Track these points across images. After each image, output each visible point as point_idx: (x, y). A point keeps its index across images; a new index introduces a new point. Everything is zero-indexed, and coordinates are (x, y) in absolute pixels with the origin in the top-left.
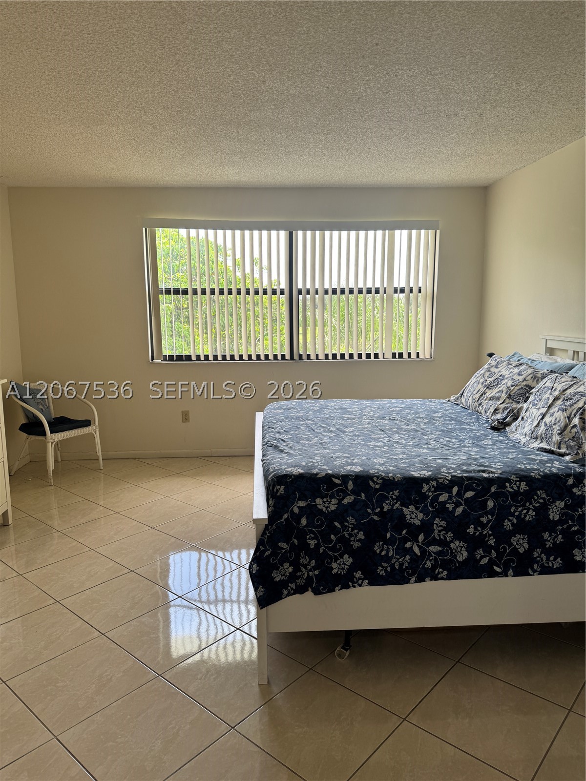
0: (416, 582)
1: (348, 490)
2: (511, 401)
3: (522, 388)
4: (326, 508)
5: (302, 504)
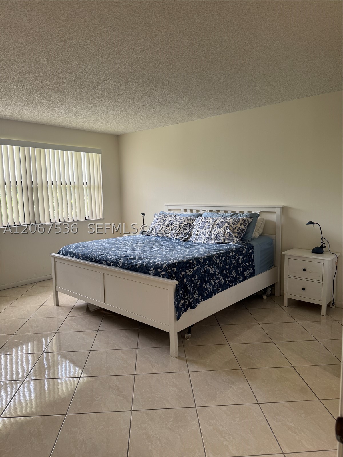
1: (195, 264)
4: (190, 273)
5: (183, 273)
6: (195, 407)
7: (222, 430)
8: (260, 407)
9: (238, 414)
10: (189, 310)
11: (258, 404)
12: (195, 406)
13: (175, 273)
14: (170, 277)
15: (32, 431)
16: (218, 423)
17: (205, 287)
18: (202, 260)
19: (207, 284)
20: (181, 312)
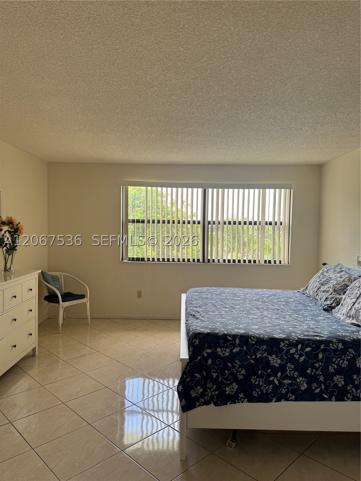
4: (223, 354)
5: (209, 351)
17: (255, 382)
18: (254, 341)
19: (260, 380)
20: (198, 404)
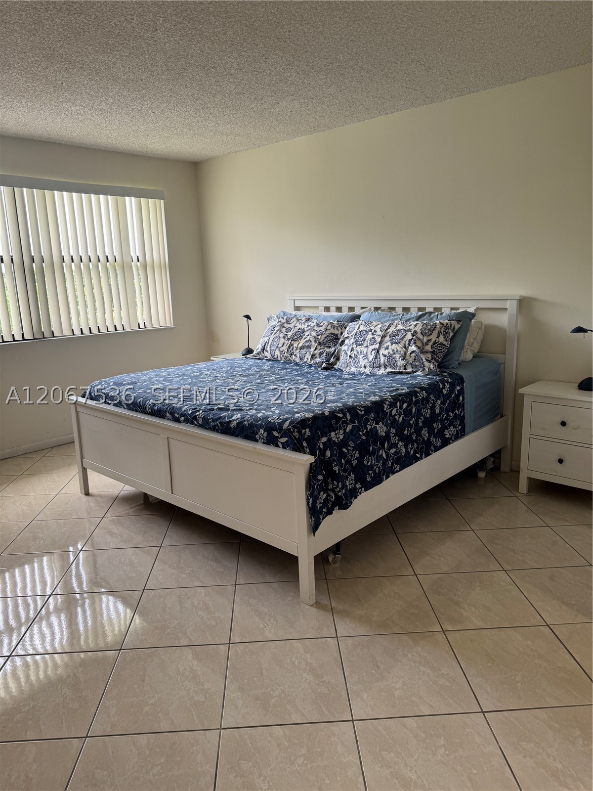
0: (386, 479)
1: (348, 420)
2: (322, 347)
3: (328, 336)
4: (338, 438)
5: (324, 439)
6: (350, 721)
7: (410, 778)
8: (486, 720)
9: (442, 738)
10: (337, 513)
11: (483, 712)
12: (353, 718)
13: (308, 440)
14: (298, 449)
15: (13, 778)
16: (400, 761)
17: (367, 463)
18: (362, 411)
19: (372, 459)
20: (321, 517)
